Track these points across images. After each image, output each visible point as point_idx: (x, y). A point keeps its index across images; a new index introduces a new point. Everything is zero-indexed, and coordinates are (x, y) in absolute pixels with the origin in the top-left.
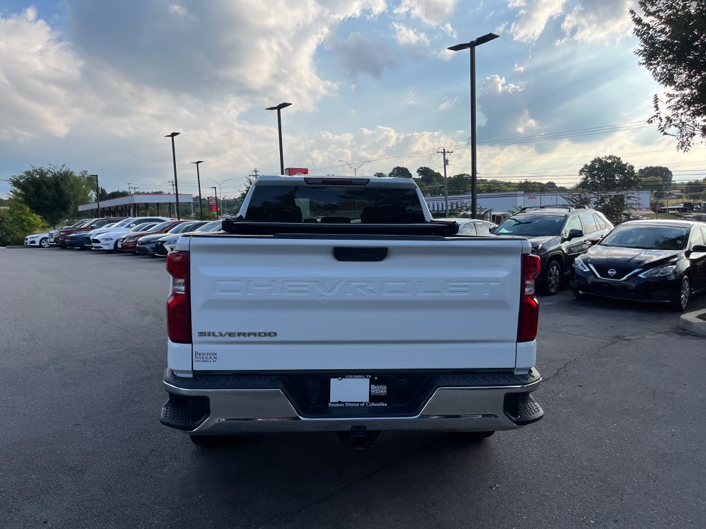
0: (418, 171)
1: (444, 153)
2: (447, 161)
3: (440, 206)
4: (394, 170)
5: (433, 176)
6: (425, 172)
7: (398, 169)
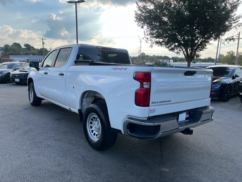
0: (24, 45)
1: (42, 39)
2: (44, 43)
3: (33, 59)
4: (13, 44)
5: (31, 48)
6: (27, 46)
7: (15, 43)
